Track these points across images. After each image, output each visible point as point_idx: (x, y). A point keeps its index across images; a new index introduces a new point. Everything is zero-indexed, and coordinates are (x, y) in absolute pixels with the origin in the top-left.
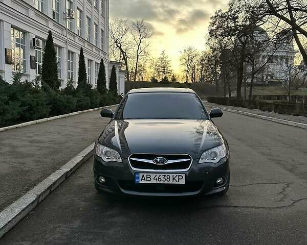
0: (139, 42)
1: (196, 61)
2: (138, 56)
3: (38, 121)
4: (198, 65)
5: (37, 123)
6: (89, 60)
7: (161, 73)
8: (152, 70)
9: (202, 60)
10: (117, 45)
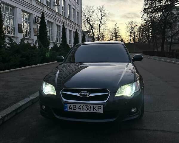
0: (101, 19)
1: (136, 29)
2: (100, 28)
3: (33, 66)
4: (137, 32)
5: (32, 67)
6: (69, 30)
7: (114, 38)
8: (109, 36)
9: (140, 29)
10: (87, 21)
